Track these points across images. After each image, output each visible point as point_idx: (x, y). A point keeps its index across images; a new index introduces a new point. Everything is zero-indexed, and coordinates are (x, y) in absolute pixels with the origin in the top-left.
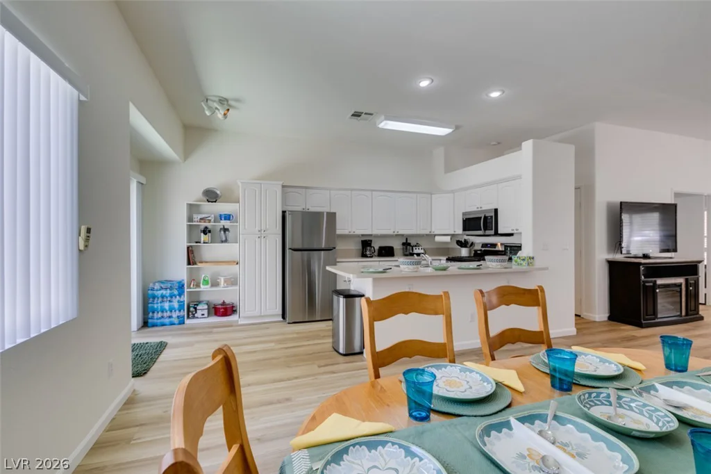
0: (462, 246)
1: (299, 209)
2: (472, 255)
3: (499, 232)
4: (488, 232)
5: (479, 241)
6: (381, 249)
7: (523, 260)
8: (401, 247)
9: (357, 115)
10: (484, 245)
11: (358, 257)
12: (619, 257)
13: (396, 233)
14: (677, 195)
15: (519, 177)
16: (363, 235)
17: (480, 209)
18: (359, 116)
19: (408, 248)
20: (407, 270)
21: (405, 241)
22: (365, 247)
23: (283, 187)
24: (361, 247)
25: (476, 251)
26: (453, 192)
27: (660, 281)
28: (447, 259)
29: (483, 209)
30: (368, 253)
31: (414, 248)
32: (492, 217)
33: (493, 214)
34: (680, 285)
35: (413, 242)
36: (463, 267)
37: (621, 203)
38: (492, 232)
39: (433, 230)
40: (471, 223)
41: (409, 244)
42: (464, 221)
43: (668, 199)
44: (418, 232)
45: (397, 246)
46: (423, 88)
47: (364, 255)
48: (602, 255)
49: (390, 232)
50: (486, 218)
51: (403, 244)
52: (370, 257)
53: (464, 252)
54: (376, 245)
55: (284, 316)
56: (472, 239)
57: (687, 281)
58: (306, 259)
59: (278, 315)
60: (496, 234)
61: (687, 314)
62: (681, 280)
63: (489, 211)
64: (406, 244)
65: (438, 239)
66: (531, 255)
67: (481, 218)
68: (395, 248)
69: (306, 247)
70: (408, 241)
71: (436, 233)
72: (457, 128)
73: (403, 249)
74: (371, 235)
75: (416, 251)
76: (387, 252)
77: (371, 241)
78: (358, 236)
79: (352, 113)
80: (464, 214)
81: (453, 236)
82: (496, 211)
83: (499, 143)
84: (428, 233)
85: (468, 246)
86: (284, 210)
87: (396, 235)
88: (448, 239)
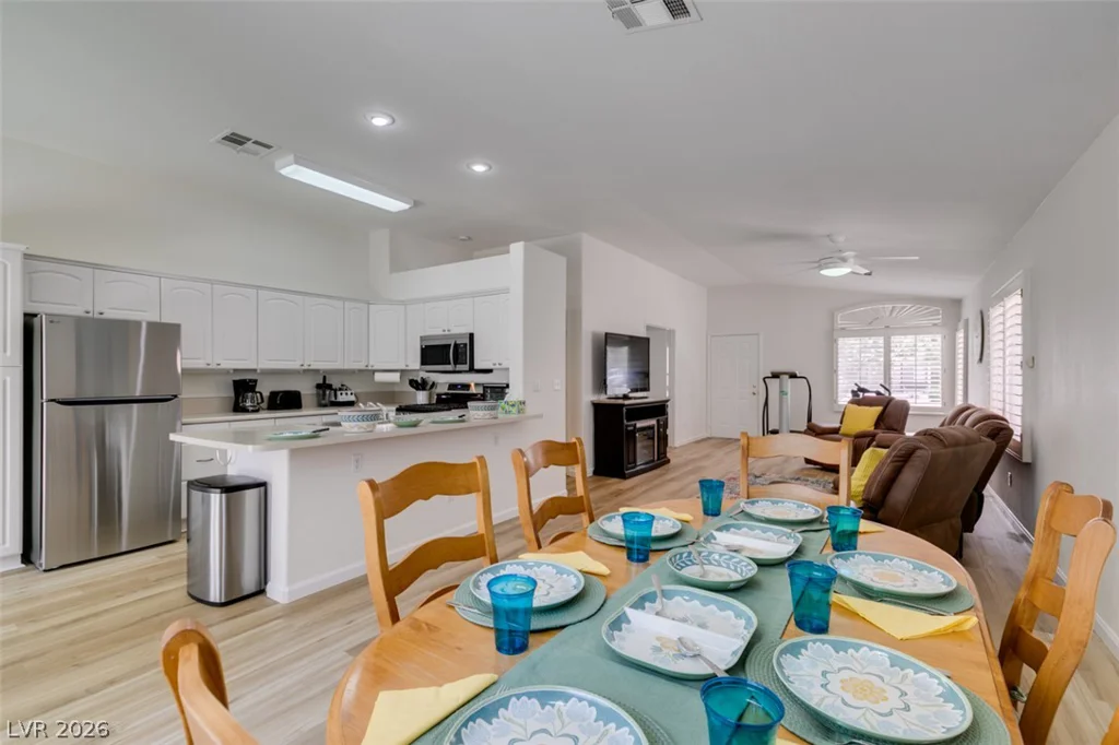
0: (417, 389)
1: (78, 311)
2: (434, 402)
3: (476, 367)
4: (459, 367)
5: (443, 380)
6: (274, 395)
7: (513, 405)
8: (314, 391)
9: (236, 140)
10: (452, 386)
11: (224, 411)
12: (603, 398)
13: (306, 367)
14: (649, 328)
15: (506, 291)
16: (235, 370)
17: (447, 333)
18: (241, 143)
19: (328, 392)
20: (356, 430)
21: (321, 382)
22: (243, 393)
23: (27, 256)
24: (233, 395)
25: (439, 395)
26: (403, 303)
27: (640, 424)
28: (397, 410)
29: (452, 332)
30: (248, 404)
31: (339, 393)
32: (465, 345)
33: (467, 341)
34: (651, 428)
35: (335, 382)
36: (438, 419)
37: (606, 334)
38: (466, 367)
39: (371, 363)
40: (434, 354)
41: (330, 387)
42: (422, 349)
43: (642, 333)
44: (346, 367)
45: (306, 389)
46: (377, 127)
47: (238, 408)
48: (588, 396)
49: (295, 365)
50: (456, 345)
51: (318, 386)
52: (253, 411)
53: (421, 398)
54: (265, 388)
55: (27, 557)
56: (433, 377)
57: (658, 421)
58: (92, 422)
59: (12, 557)
60: (472, 370)
61: (658, 459)
62: (653, 422)
63: (461, 336)
64: (324, 388)
65: (379, 377)
66: (521, 399)
67: (450, 345)
68: (302, 393)
69: (90, 394)
70: (327, 382)
71: (375, 368)
72: (416, 204)
73: (318, 394)
74: (255, 370)
75: (342, 398)
76: (287, 401)
77: (256, 381)
78: (227, 372)
79: (227, 132)
80: (422, 339)
81: (403, 372)
82: (471, 336)
83: (469, 238)
84: (363, 367)
85: (428, 387)
86: (30, 311)
87: (305, 371)
88: (396, 377)
